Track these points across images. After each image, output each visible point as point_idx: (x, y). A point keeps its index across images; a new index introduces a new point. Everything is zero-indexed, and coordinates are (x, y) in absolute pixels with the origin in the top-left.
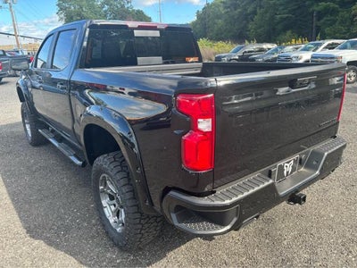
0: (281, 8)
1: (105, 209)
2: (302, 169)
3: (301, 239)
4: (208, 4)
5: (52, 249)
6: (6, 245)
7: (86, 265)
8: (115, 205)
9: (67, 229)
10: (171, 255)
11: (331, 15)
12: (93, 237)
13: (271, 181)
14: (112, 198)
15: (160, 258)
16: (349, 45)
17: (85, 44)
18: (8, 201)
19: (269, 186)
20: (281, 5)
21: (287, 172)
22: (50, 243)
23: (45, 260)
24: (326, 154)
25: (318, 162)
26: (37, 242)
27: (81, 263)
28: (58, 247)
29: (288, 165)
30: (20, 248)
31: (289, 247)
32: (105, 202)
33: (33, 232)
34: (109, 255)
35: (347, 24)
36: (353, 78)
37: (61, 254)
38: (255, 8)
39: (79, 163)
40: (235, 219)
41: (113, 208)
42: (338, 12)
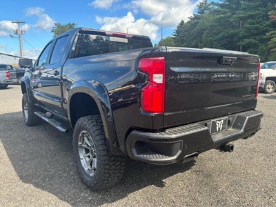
0: (216, 43)
1: (82, 161)
2: (230, 129)
3: (232, 188)
4: (162, 39)
5: (39, 190)
6: (4, 186)
7: (64, 200)
8: (89, 157)
9: (52, 178)
10: (131, 196)
11: (253, 48)
12: (71, 183)
13: (206, 128)
14: (87, 151)
15: (122, 197)
16: (266, 66)
17: (74, 48)
18: (7, 159)
19: (205, 131)
20: (216, 41)
21: (219, 129)
22: (37, 185)
23: (33, 196)
24: (247, 117)
25: (242, 124)
26: (27, 185)
27: (61, 199)
28: (43, 188)
29: (220, 123)
30: (14, 188)
31: (222, 193)
32: (82, 155)
33: (25, 178)
34: (83, 194)
35: (266, 54)
36: (271, 90)
37: (45, 193)
38: (198, 43)
39: (63, 130)
40: (180, 152)
41: (87, 159)
42: (258, 46)
